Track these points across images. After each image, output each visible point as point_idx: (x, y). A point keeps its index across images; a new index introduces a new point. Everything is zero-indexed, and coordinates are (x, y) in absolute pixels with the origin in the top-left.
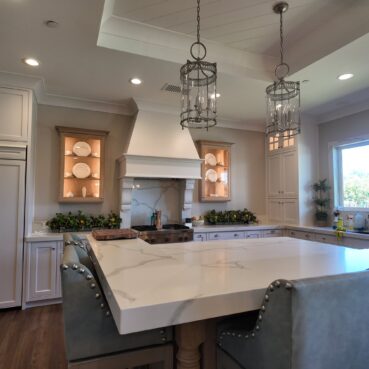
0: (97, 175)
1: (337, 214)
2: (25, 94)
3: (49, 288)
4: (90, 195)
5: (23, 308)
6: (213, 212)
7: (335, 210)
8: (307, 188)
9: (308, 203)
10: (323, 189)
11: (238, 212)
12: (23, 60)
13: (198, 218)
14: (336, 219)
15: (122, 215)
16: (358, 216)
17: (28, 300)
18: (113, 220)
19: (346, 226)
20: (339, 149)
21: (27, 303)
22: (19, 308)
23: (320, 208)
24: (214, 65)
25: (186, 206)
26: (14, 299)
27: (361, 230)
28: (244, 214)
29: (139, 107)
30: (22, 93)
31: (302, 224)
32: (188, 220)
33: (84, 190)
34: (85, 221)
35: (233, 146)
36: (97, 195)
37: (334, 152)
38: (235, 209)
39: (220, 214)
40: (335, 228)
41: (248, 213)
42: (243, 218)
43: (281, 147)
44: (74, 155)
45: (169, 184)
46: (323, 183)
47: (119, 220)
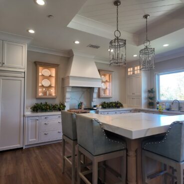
0: (53, 85)
1: (158, 103)
2: (24, 46)
3: (36, 138)
4: (50, 94)
5: (24, 148)
6: (105, 103)
7: (157, 101)
8: (145, 92)
9: (145, 99)
10: (152, 93)
11: (115, 102)
12: (28, 31)
13: (98, 105)
14: (158, 105)
15: (66, 104)
16: (167, 104)
17: (26, 144)
18: (62, 106)
19: (163, 108)
20: (159, 75)
21: (26, 146)
22: (22, 148)
23: (150, 101)
24: (125, 41)
25: (94, 100)
26: (20, 144)
27: (168, 110)
28: (117, 103)
29: (74, 54)
30: (22, 45)
31: (143, 108)
32: (95, 106)
33: (48, 92)
34: (49, 107)
35: (113, 73)
36: (54, 95)
37: (157, 76)
38: (114, 101)
39: (107, 103)
40: (158, 109)
41: (119, 103)
42: (117, 105)
43: (134, 73)
44: (43, 75)
45: (85, 90)
46: (152, 89)
47: (64, 106)
